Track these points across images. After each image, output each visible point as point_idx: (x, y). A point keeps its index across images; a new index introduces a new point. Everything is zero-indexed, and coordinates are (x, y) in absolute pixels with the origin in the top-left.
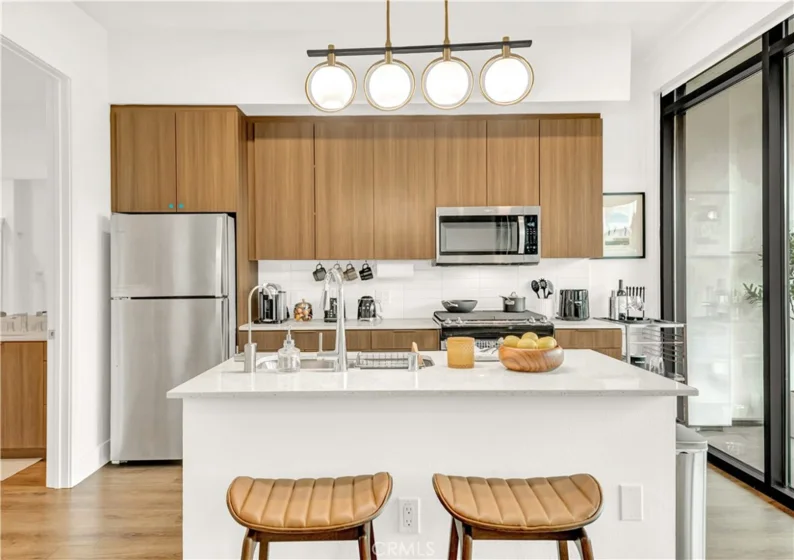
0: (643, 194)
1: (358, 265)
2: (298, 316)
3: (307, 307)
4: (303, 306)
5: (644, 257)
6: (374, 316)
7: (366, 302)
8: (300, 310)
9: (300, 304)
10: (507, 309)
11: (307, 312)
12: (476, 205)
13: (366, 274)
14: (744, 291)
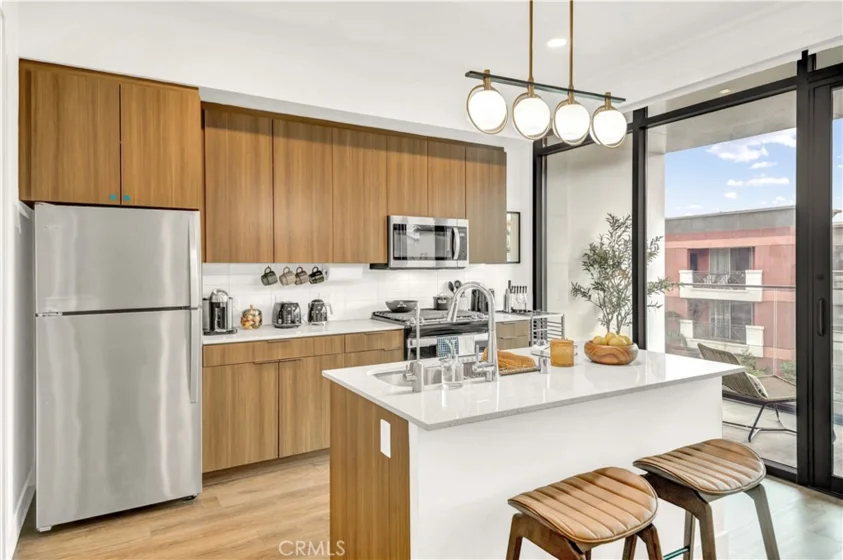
0: (519, 213)
1: (309, 269)
2: (247, 324)
3: (257, 313)
4: (252, 312)
5: (519, 262)
6: (326, 319)
7: (317, 305)
8: (250, 317)
9: (249, 310)
10: (439, 307)
11: (257, 319)
12: (420, 215)
13: (317, 277)
14: (571, 287)
